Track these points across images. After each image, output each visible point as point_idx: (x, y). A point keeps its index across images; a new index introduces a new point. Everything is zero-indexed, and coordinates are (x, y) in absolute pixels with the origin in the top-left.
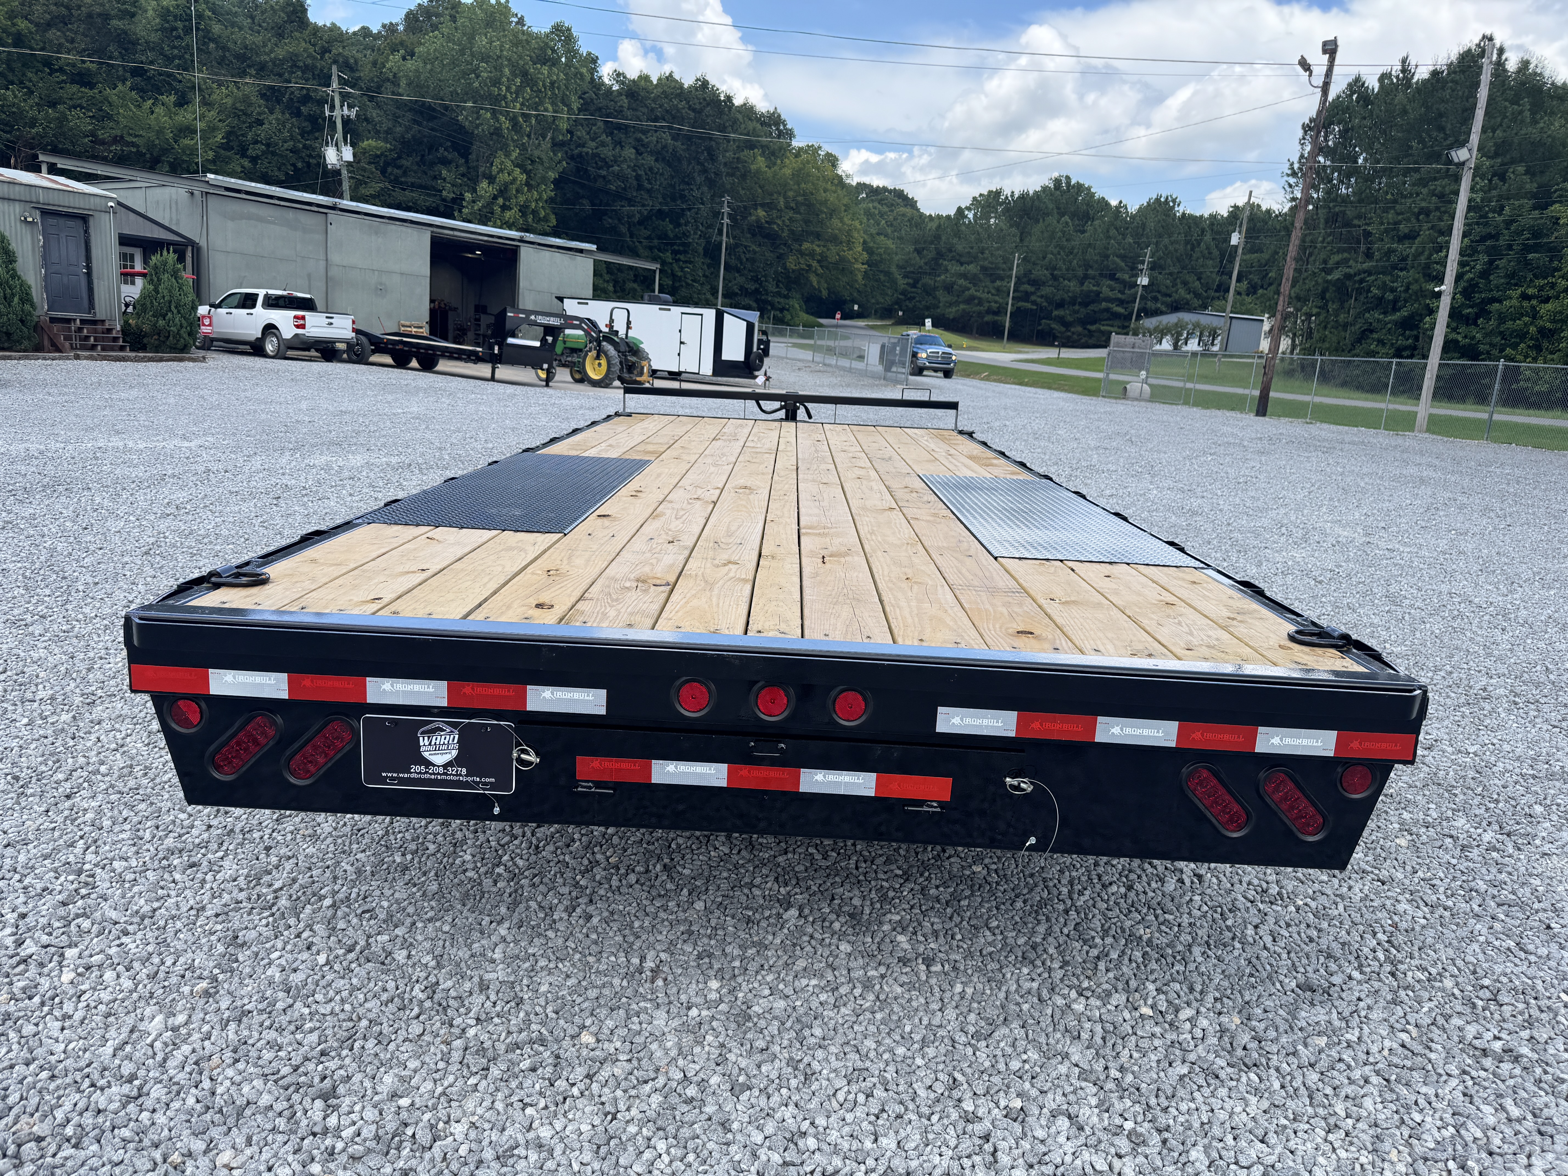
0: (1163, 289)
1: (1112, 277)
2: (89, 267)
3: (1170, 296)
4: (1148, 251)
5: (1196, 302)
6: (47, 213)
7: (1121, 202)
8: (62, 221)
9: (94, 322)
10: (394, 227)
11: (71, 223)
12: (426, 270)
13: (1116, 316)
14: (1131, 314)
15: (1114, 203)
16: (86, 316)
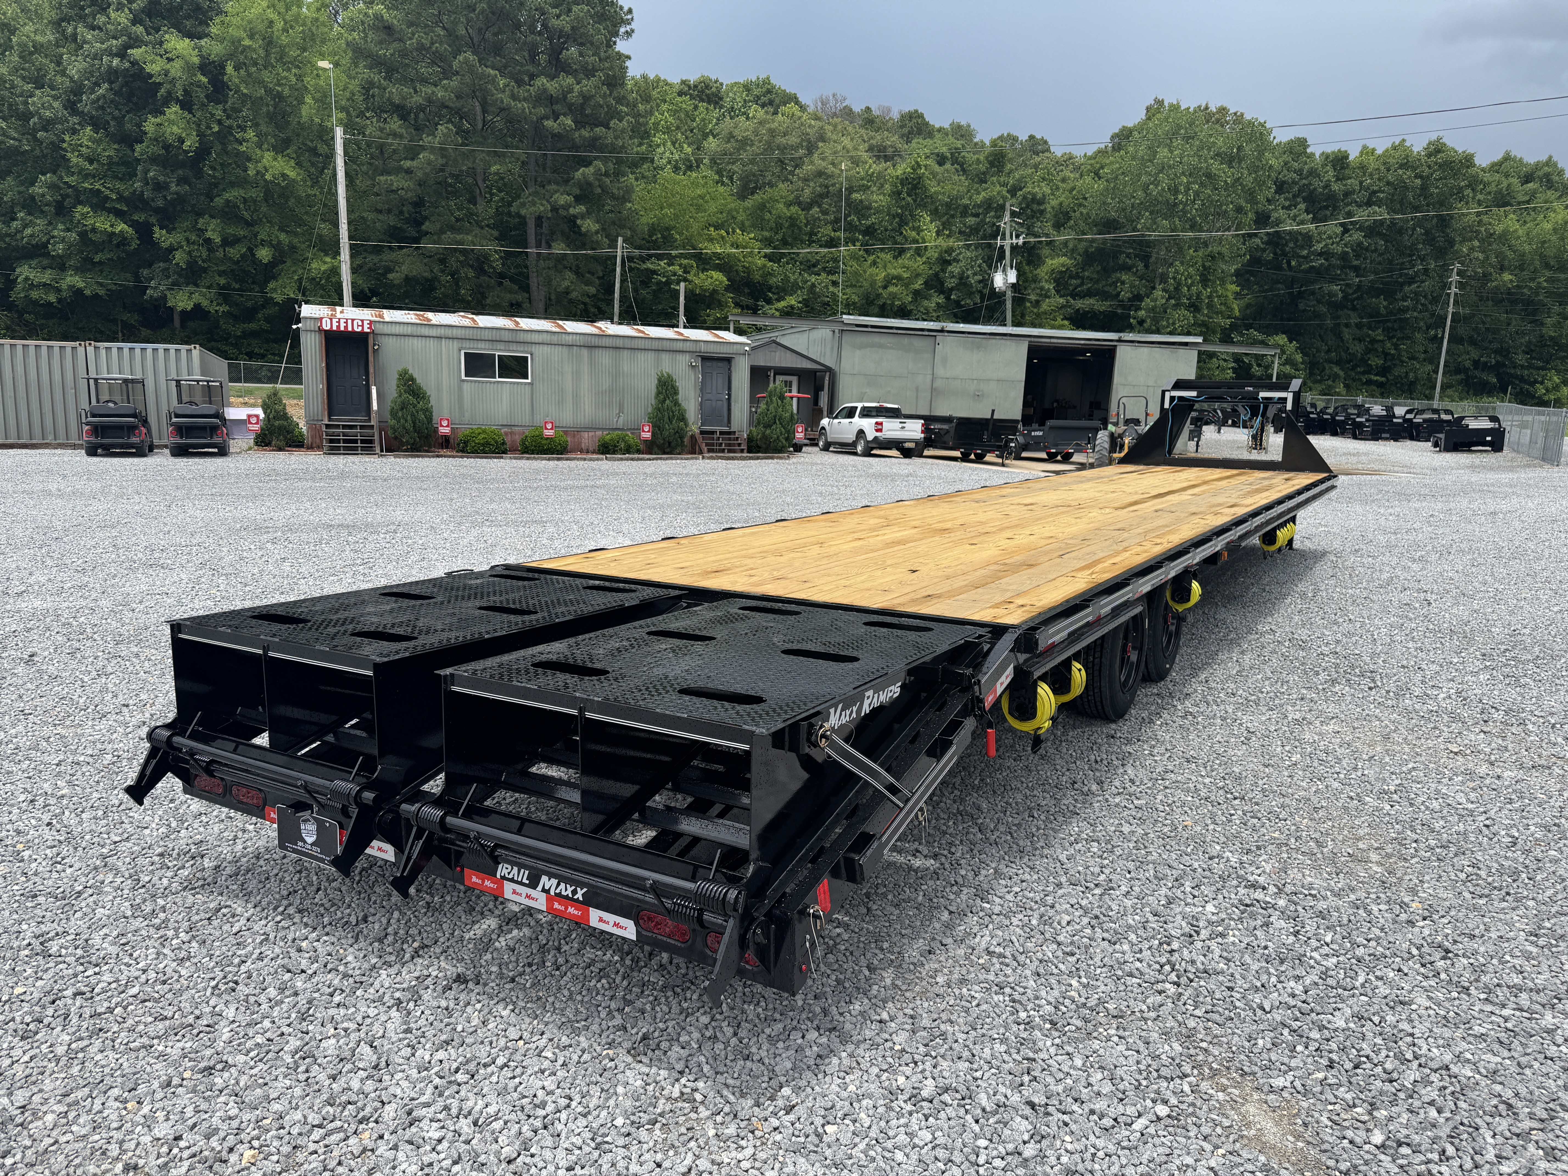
2: (729, 395)
6: (706, 359)
8: (715, 363)
9: (729, 433)
10: (993, 341)
11: (720, 364)
12: (1022, 376)
16: (726, 429)
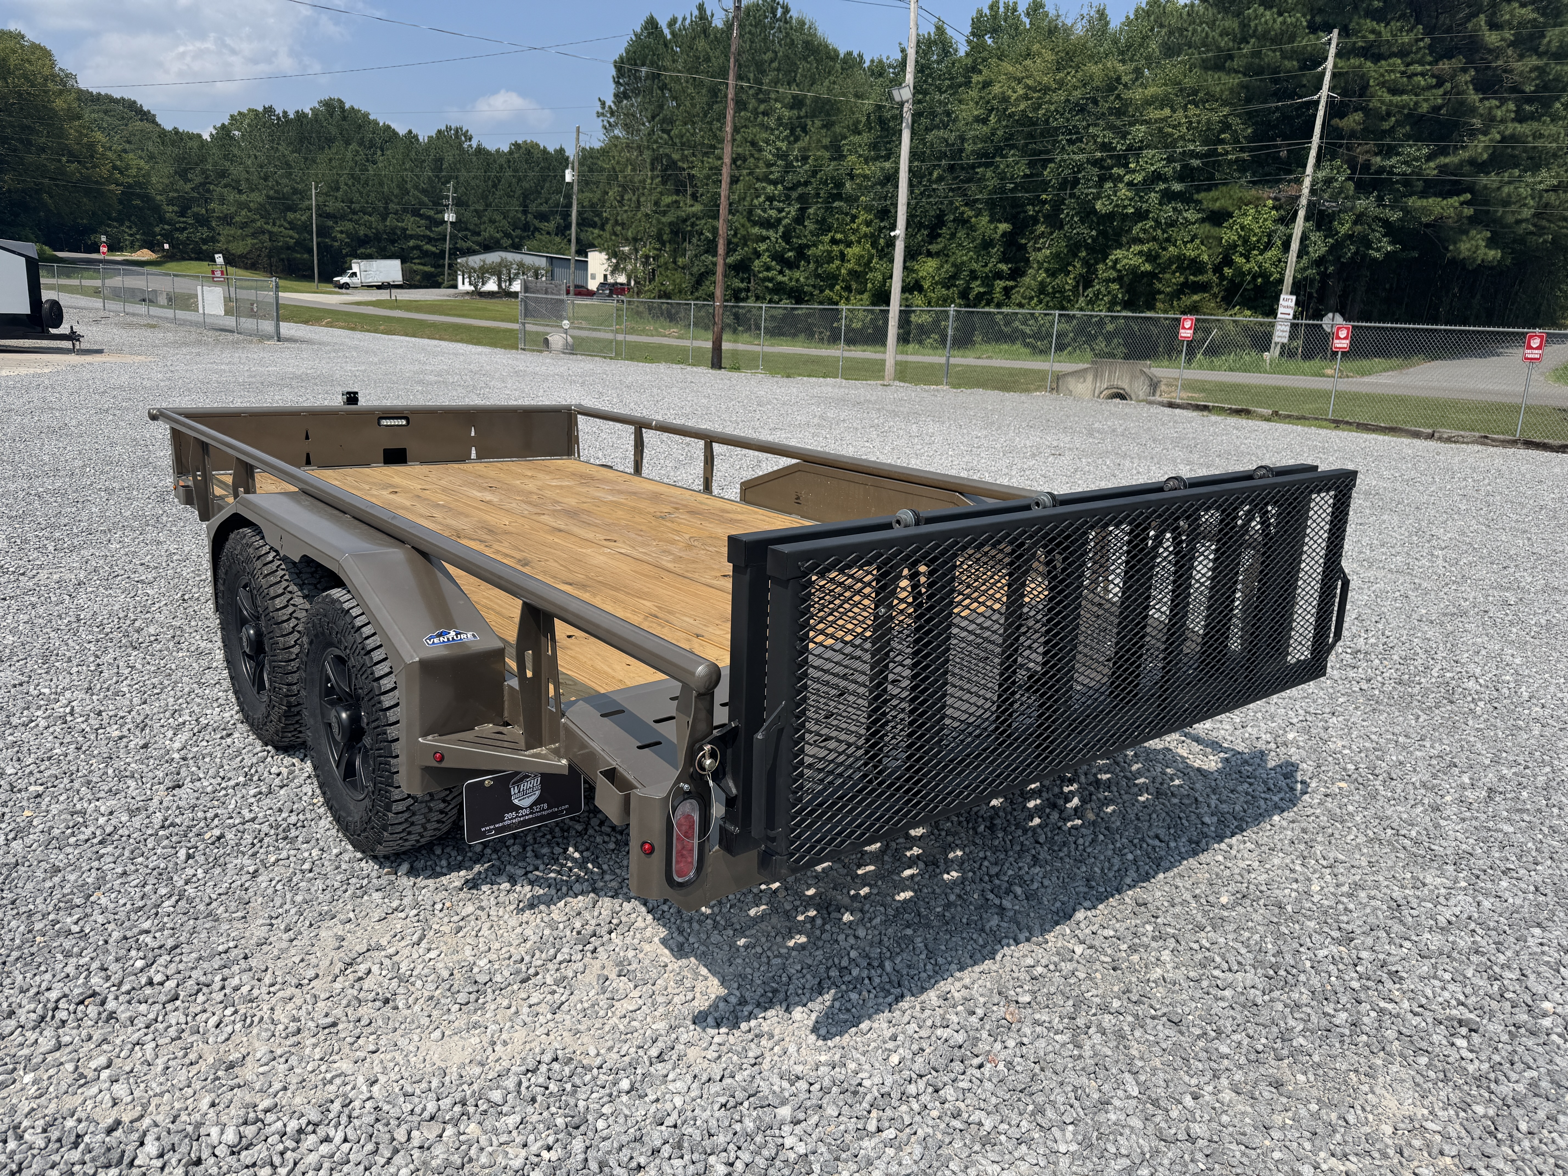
0: (472, 227)
1: (416, 213)
3: (479, 234)
4: (451, 185)
5: (506, 242)
7: (410, 132)
13: (426, 254)
14: (443, 252)
15: (402, 131)
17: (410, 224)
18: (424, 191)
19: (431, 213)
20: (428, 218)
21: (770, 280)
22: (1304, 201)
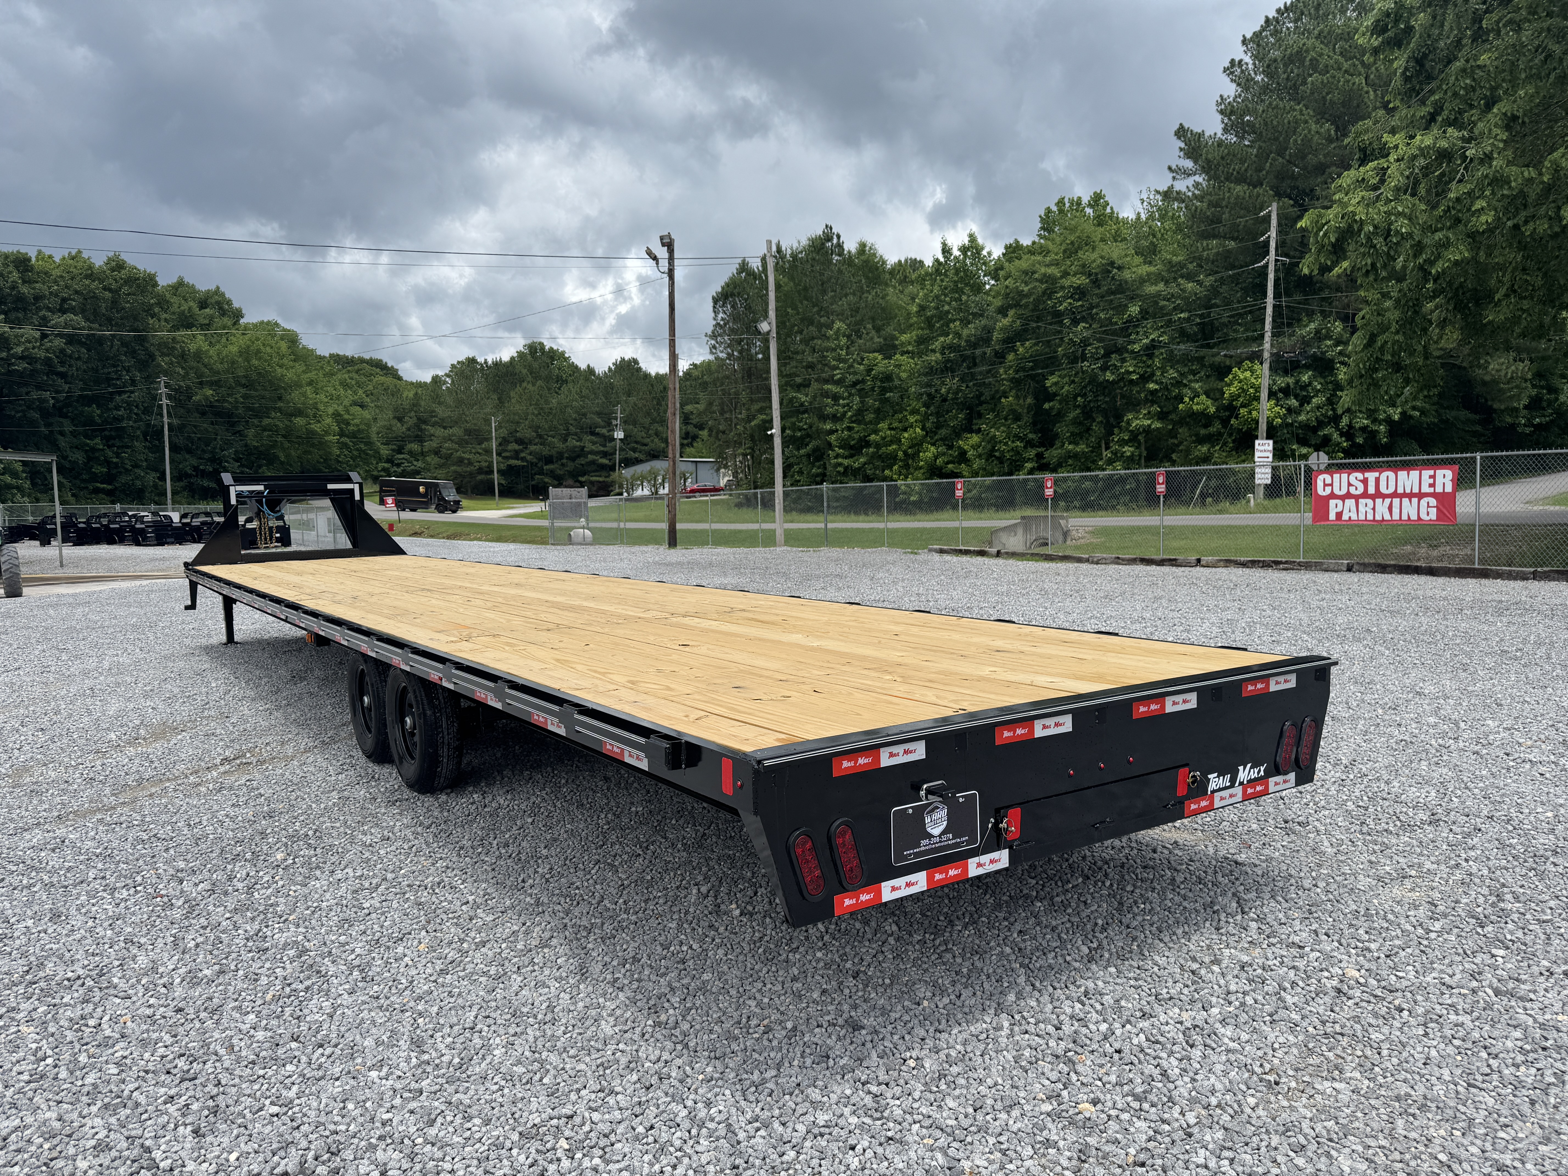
1: (592, 432)
3: (646, 446)
4: (619, 408)
7: (589, 366)
14: (614, 465)
15: (583, 366)
17: (589, 443)
18: (599, 414)
19: (604, 431)
20: (603, 436)
21: (840, 464)
22: (1266, 355)
